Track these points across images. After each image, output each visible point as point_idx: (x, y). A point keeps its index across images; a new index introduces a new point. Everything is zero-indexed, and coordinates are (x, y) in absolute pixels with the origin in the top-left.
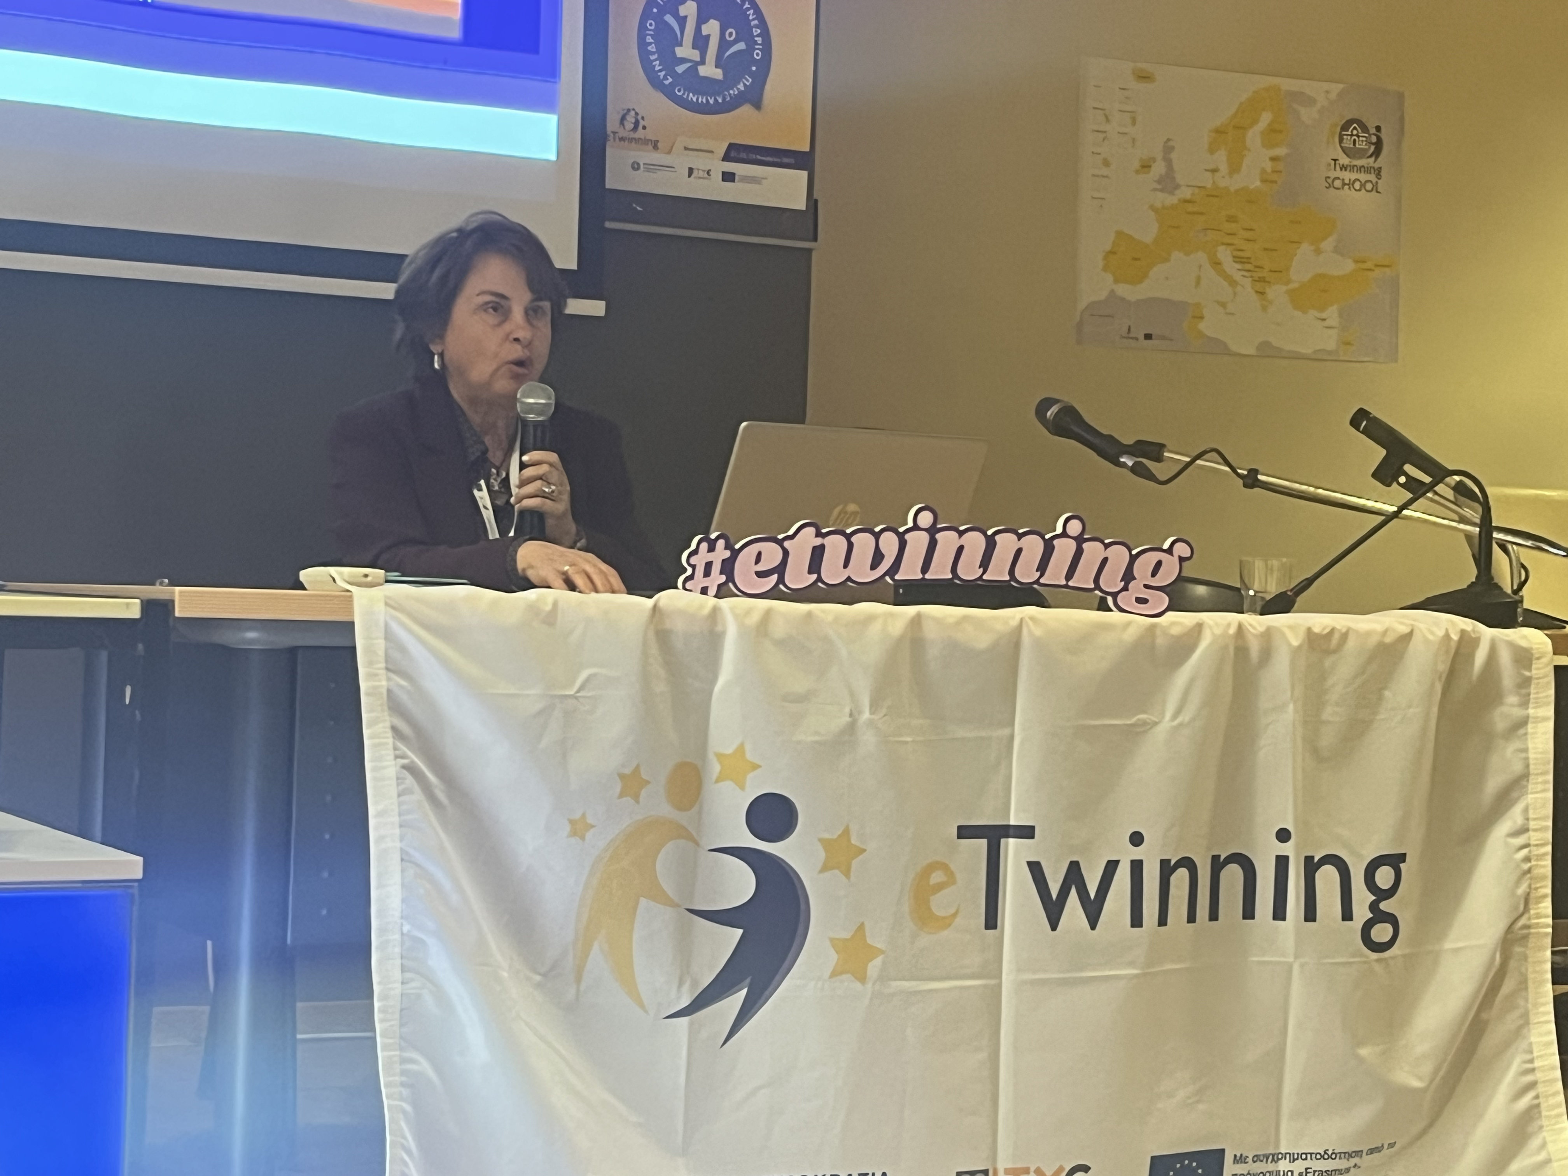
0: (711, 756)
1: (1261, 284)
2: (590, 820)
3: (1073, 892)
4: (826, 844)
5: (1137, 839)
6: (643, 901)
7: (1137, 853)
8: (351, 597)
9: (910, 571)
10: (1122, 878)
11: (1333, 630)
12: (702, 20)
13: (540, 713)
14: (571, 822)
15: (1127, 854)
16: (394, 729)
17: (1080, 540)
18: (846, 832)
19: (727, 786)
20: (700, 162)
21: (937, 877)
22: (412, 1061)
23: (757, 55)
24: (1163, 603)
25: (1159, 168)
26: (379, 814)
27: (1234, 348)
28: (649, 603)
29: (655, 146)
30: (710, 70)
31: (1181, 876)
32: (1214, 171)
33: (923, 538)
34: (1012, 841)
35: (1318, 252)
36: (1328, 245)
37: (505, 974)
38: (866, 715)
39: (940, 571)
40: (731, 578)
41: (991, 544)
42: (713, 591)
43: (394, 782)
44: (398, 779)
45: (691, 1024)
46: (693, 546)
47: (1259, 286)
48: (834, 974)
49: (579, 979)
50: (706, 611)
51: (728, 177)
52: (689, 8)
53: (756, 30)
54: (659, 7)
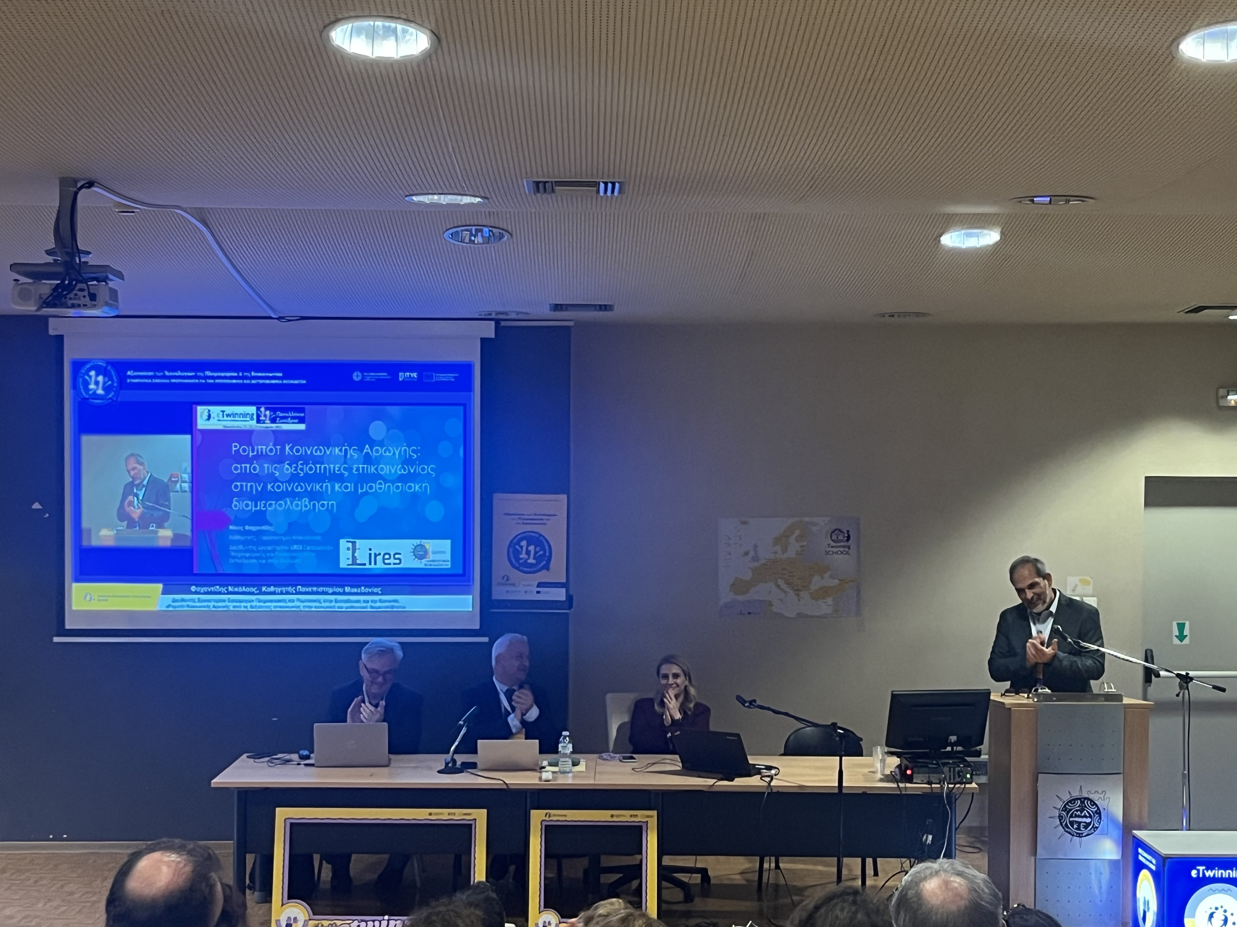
1: (797, 591)
12: (528, 545)
23: (547, 554)
25: (752, 554)
27: (787, 614)
29: (514, 585)
30: (531, 561)
32: (776, 553)
35: (822, 578)
36: (827, 575)
47: (797, 592)
51: (538, 592)
52: (524, 543)
53: (547, 547)
54: (514, 543)
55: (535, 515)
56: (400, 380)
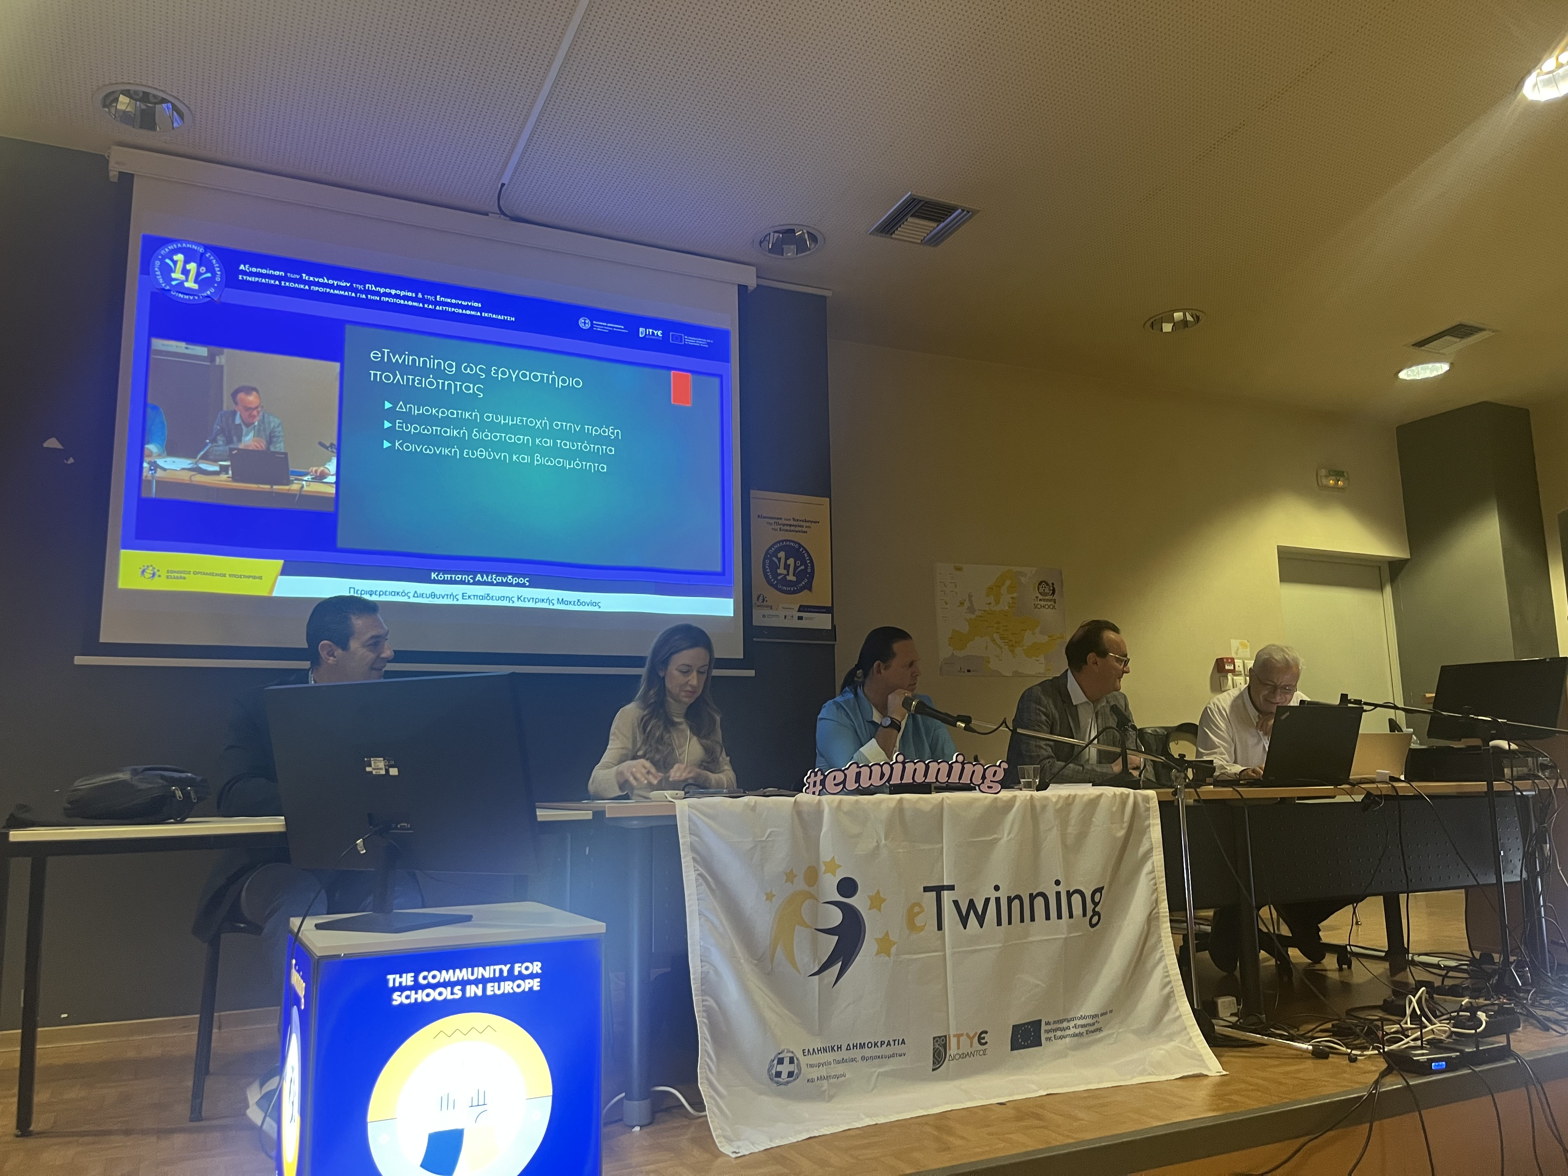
0: (822, 864)
1: (1012, 647)
2: (774, 893)
3: (972, 912)
4: (870, 898)
5: (997, 888)
6: (797, 927)
7: (997, 894)
8: (674, 806)
9: (895, 780)
10: (992, 905)
11: (1069, 795)
12: (786, 559)
13: (751, 849)
14: (766, 894)
15: (993, 895)
16: (693, 858)
17: (963, 763)
18: (878, 892)
19: (829, 875)
20: (789, 613)
21: (917, 909)
22: (706, 1000)
23: (809, 570)
24: (998, 787)
25: (967, 604)
26: (689, 895)
28: (793, 799)
29: (771, 608)
30: (791, 577)
31: (1016, 903)
32: (989, 604)
33: (901, 765)
34: (945, 892)
35: (1034, 633)
36: (1038, 630)
37: (742, 961)
38: (883, 842)
39: (908, 779)
40: (824, 787)
41: (927, 767)
42: (817, 793)
43: (694, 881)
44: (697, 880)
45: (819, 978)
46: (808, 775)
47: (1011, 649)
48: (877, 954)
49: (772, 961)
50: (816, 801)
51: (800, 618)
52: (782, 555)
53: (808, 562)
54: (770, 556)
55: (794, 520)
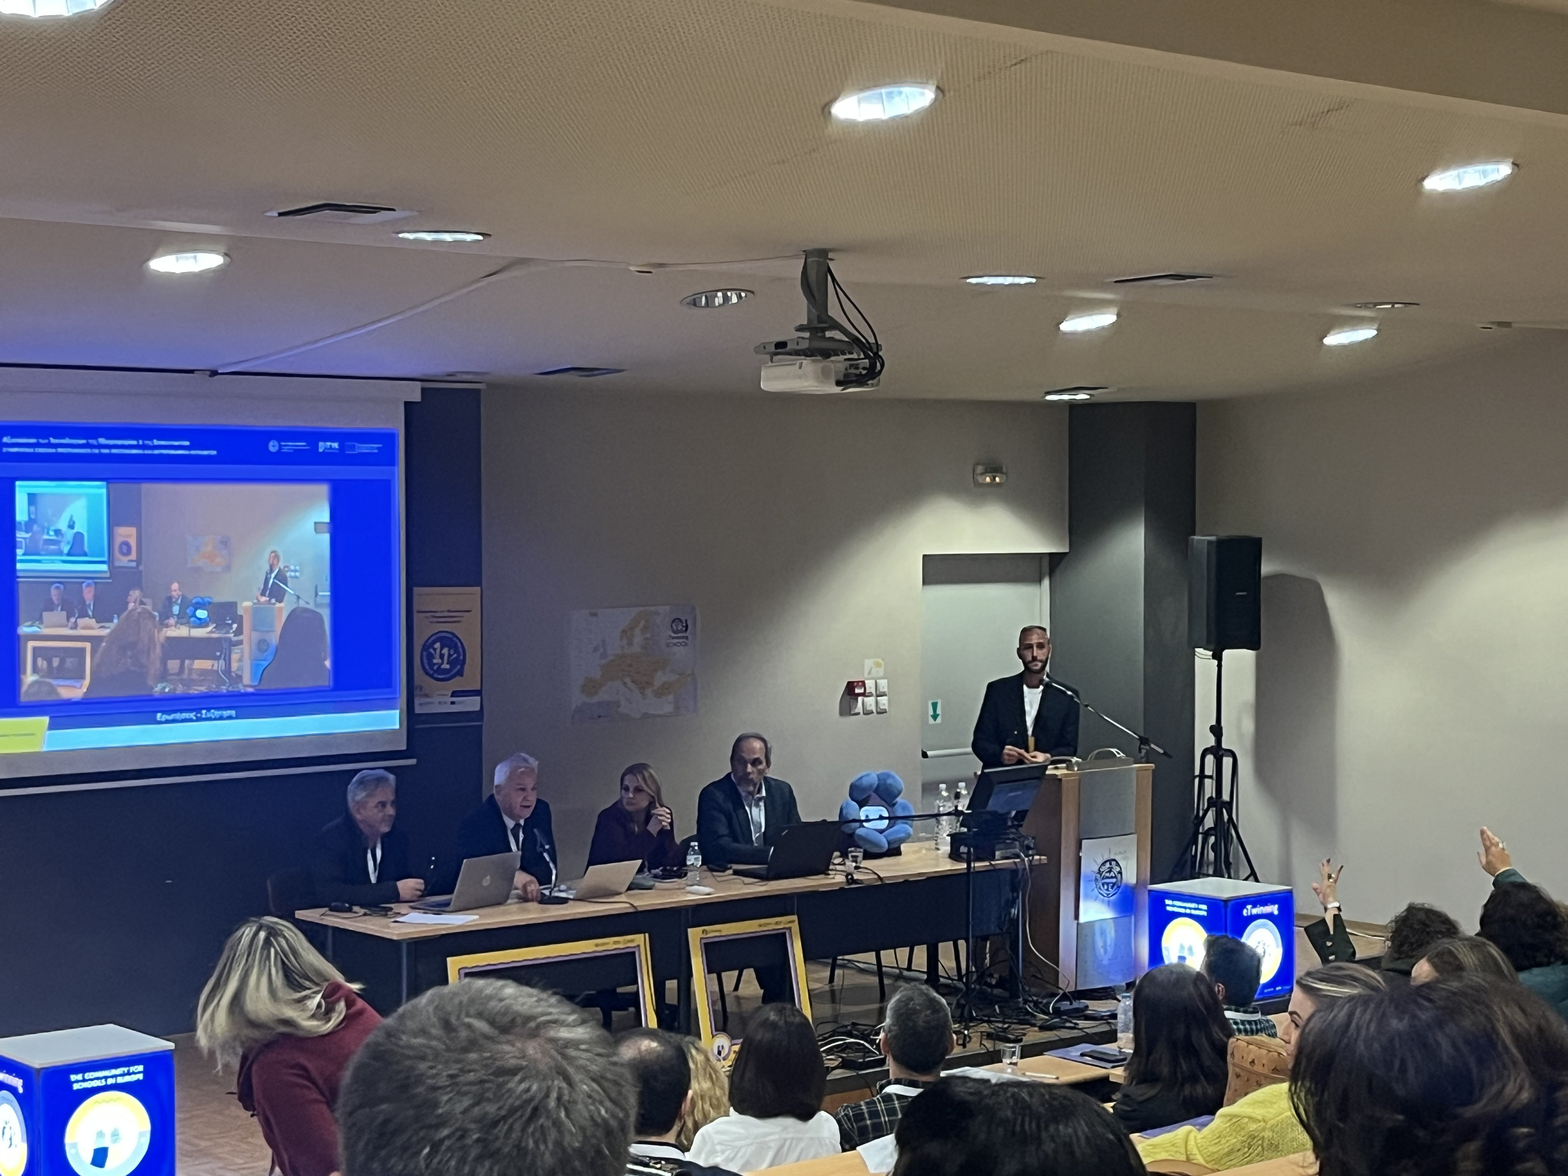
12: (442, 647)
20: (442, 699)
23: (461, 658)
27: (633, 716)
29: (427, 696)
30: (446, 666)
51: (453, 703)
52: (437, 645)
53: (461, 650)
54: (427, 646)
55: (449, 611)
56: (321, 450)
